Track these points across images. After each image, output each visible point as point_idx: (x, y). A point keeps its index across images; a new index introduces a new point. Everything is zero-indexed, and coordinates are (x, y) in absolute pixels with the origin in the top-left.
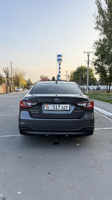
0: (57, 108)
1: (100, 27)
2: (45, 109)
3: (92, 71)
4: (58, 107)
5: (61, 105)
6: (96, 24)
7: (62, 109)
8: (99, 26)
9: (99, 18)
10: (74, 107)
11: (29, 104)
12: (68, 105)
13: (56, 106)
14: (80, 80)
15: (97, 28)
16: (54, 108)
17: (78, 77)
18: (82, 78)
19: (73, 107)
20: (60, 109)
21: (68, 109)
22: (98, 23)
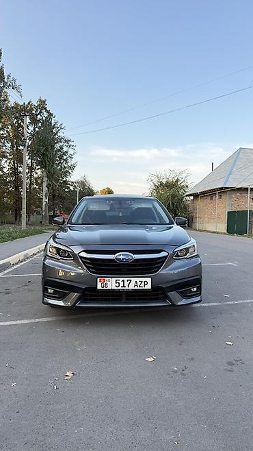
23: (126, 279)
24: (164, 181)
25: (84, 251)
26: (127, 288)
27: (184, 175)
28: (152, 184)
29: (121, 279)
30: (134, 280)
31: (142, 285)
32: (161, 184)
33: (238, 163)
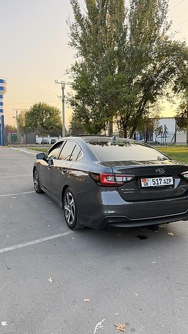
0: (158, 184)
1: (77, 43)
2: (143, 186)
3: (57, 114)
4: (159, 181)
5: (163, 179)
6: (72, 37)
7: (165, 184)
8: (76, 41)
9: (75, 28)
10: (180, 179)
11: (119, 179)
12: (171, 178)
13: (157, 180)
14: (39, 126)
15: (73, 44)
16: (154, 183)
17: (36, 122)
18: (42, 124)
19: (178, 181)
20: (162, 184)
21: (172, 183)
22: (75, 36)
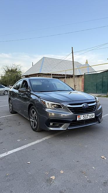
23: (87, 115)
24: (10, 69)
25: (69, 104)
26: (87, 118)
27: (19, 67)
28: (4, 70)
29: (85, 115)
30: (89, 115)
31: (92, 116)
32: (9, 70)
33: (44, 63)
